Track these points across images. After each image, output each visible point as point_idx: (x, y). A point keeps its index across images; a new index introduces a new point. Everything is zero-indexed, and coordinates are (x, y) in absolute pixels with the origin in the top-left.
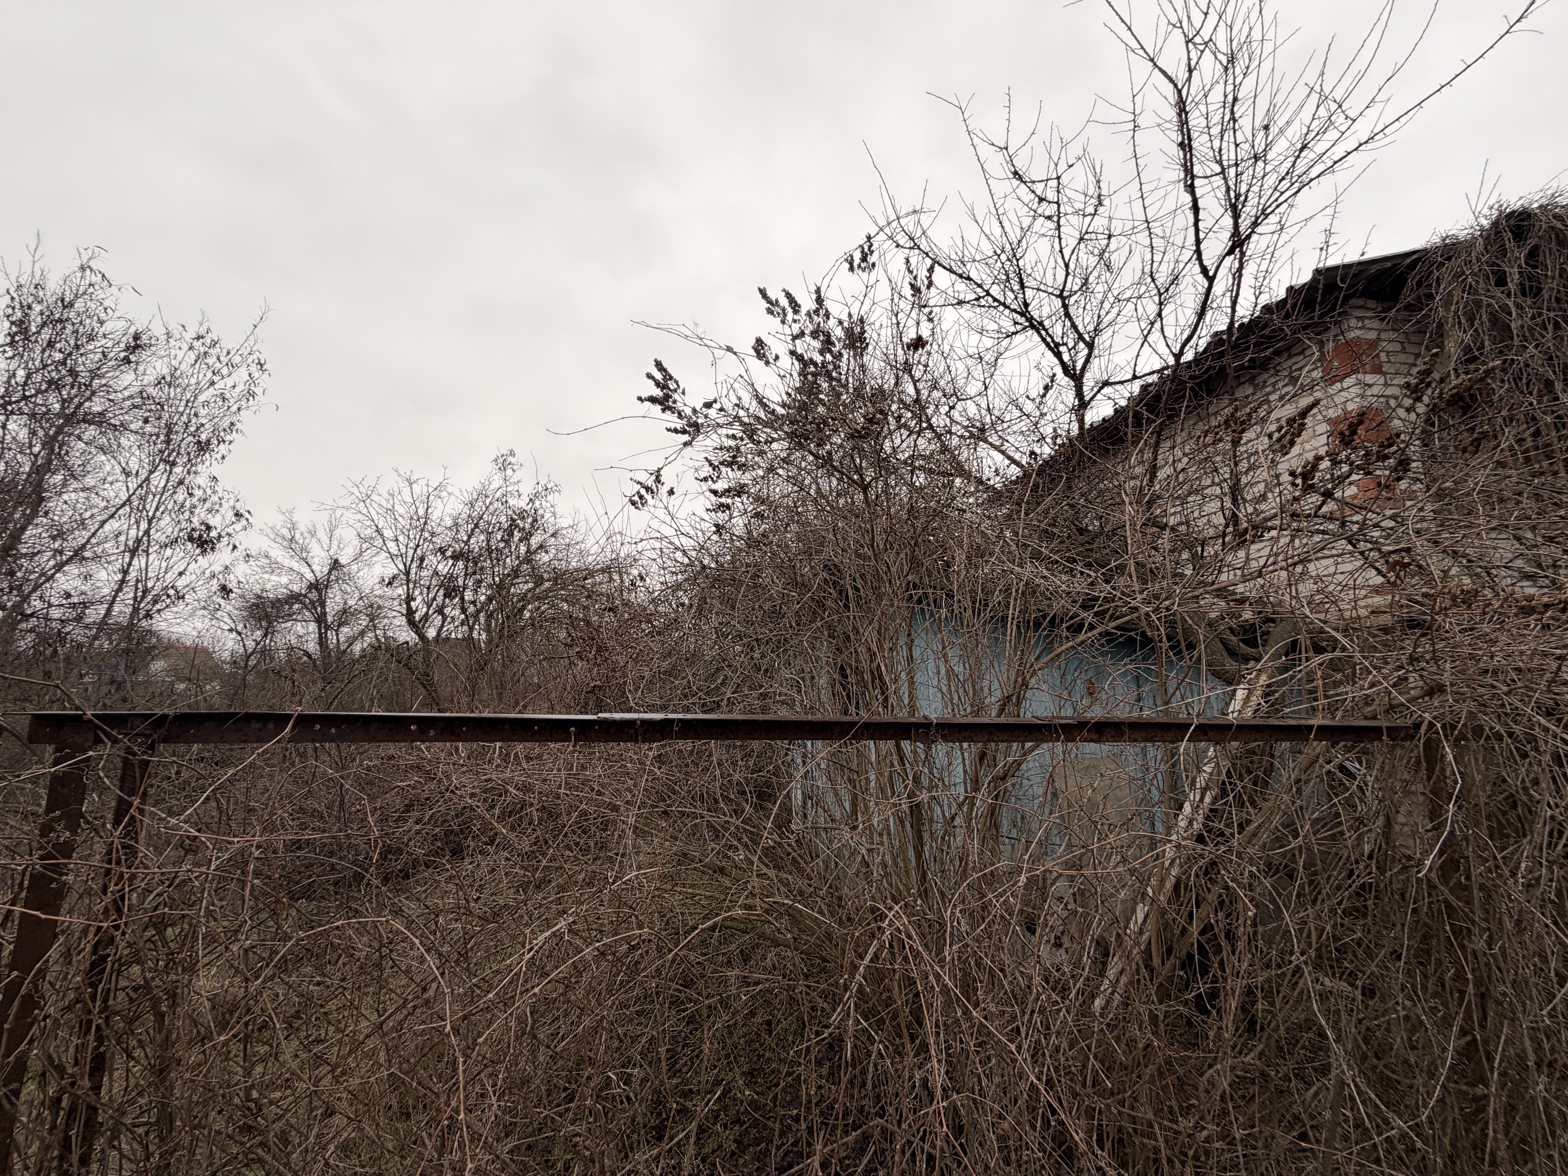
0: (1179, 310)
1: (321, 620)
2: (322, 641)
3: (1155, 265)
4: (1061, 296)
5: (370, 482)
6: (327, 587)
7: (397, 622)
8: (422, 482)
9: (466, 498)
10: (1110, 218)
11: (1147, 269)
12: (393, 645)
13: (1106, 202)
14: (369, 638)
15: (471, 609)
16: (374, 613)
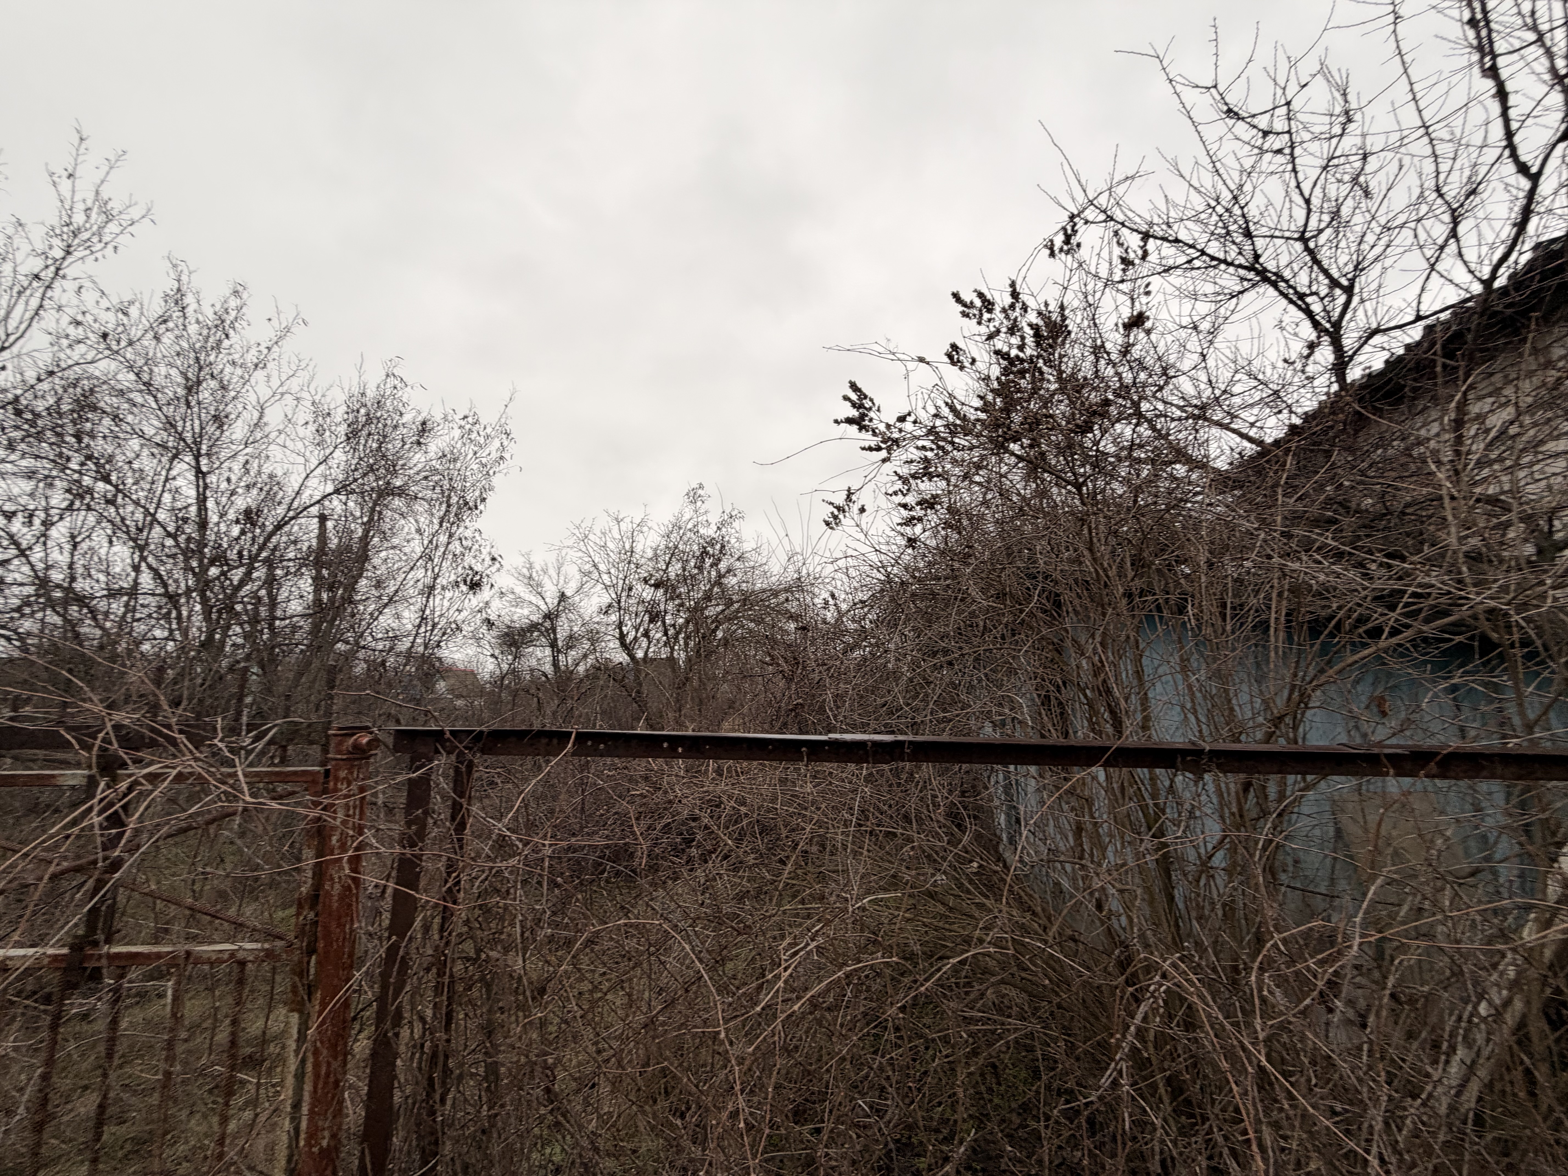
0: (1484, 225)
1: (553, 645)
2: (555, 664)
3: (1442, 177)
4: (1303, 239)
5: (587, 524)
6: (557, 616)
7: (611, 645)
8: (628, 520)
9: (663, 530)
10: (1364, 135)
11: (1430, 184)
12: (611, 665)
13: (1358, 117)
14: (590, 660)
15: (671, 632)
16: (594, 637)
